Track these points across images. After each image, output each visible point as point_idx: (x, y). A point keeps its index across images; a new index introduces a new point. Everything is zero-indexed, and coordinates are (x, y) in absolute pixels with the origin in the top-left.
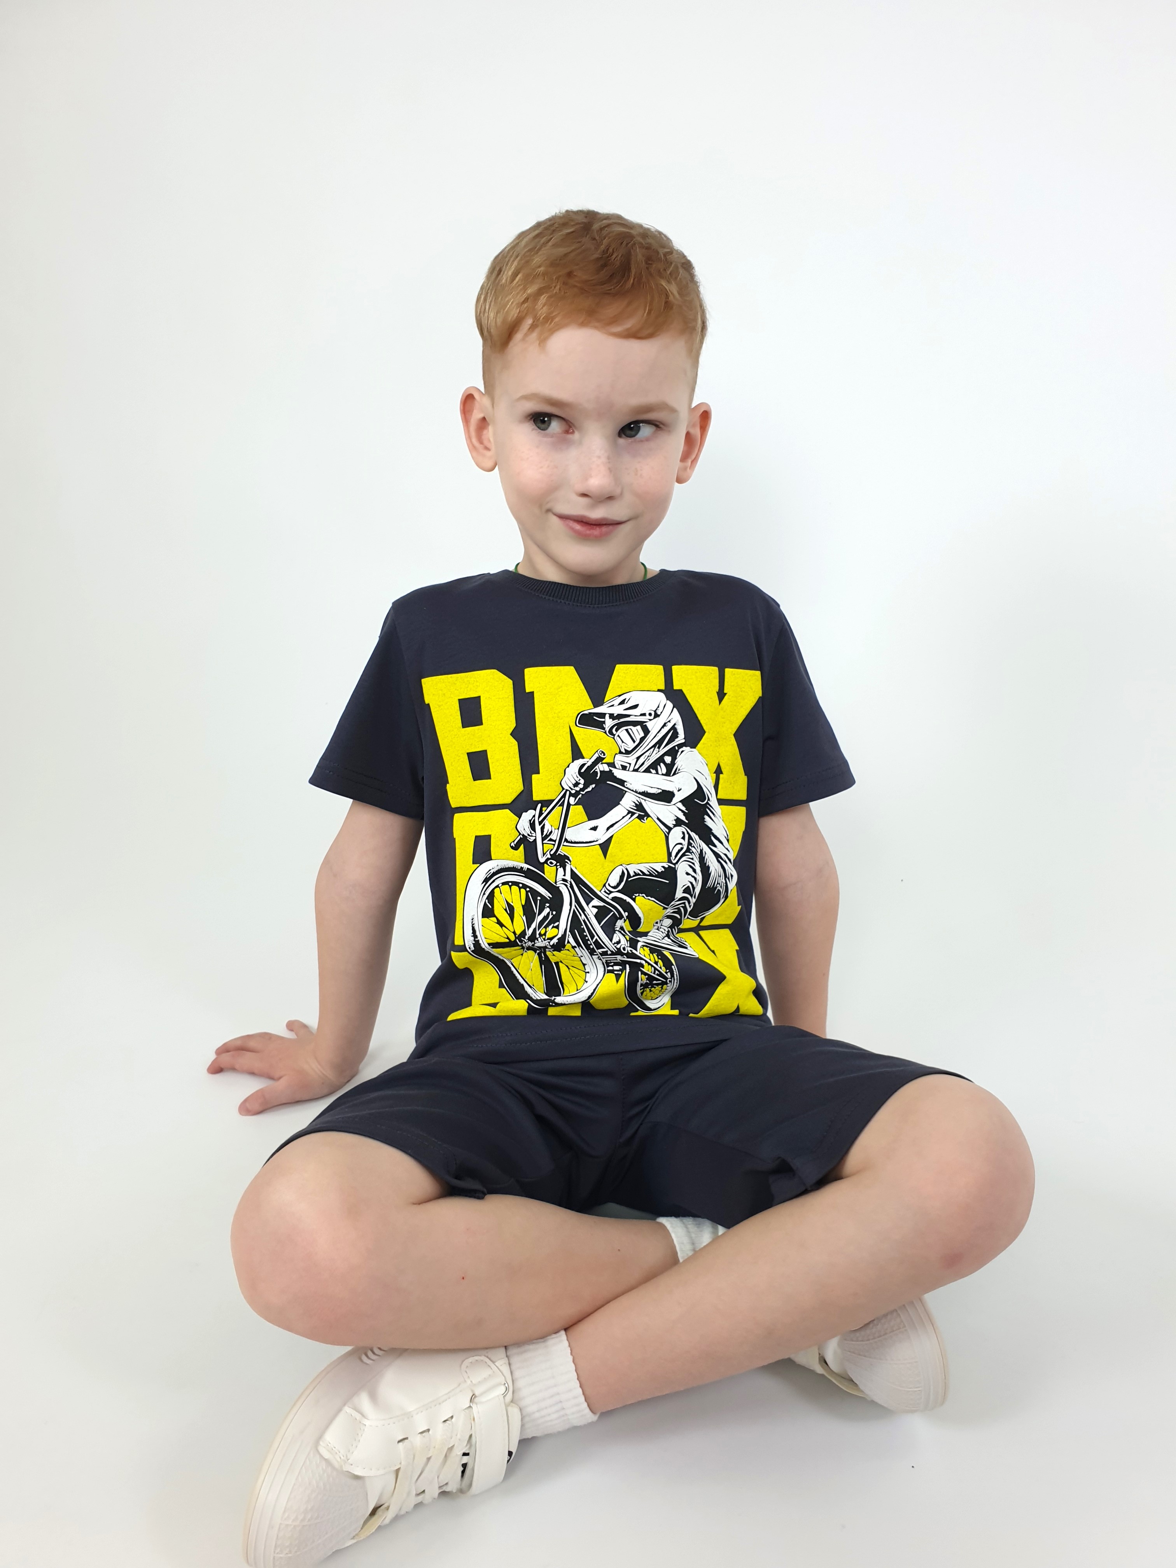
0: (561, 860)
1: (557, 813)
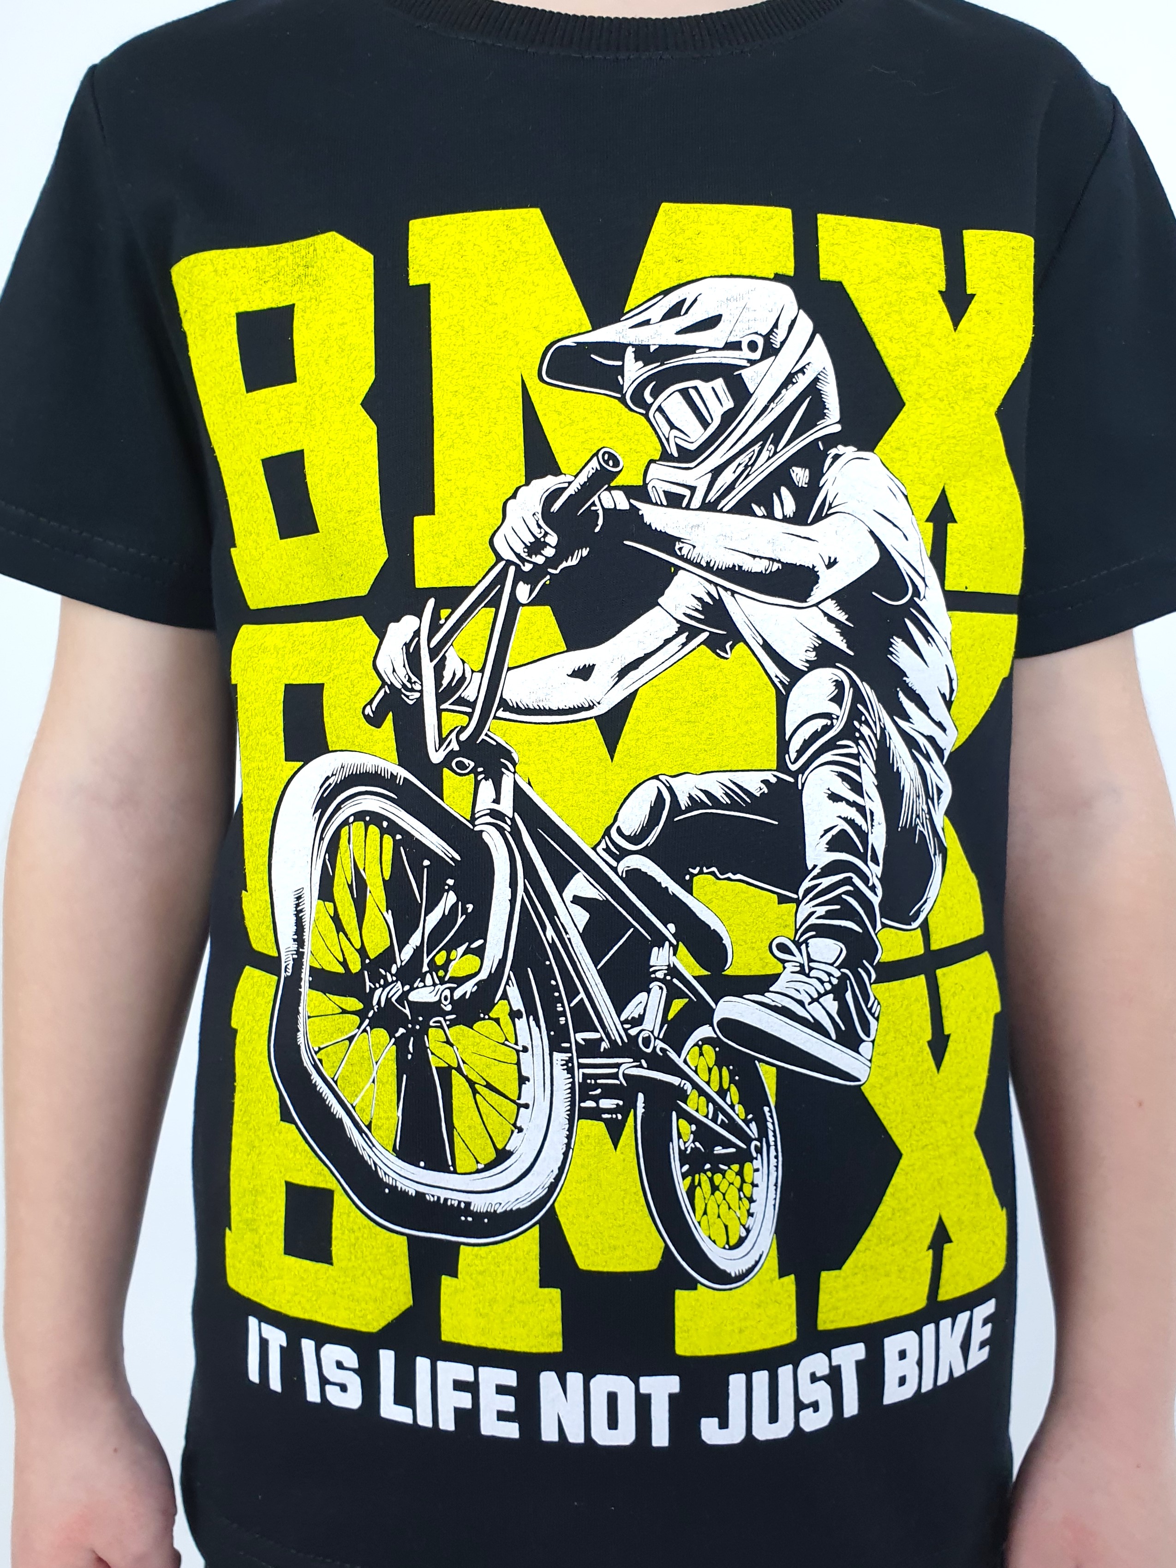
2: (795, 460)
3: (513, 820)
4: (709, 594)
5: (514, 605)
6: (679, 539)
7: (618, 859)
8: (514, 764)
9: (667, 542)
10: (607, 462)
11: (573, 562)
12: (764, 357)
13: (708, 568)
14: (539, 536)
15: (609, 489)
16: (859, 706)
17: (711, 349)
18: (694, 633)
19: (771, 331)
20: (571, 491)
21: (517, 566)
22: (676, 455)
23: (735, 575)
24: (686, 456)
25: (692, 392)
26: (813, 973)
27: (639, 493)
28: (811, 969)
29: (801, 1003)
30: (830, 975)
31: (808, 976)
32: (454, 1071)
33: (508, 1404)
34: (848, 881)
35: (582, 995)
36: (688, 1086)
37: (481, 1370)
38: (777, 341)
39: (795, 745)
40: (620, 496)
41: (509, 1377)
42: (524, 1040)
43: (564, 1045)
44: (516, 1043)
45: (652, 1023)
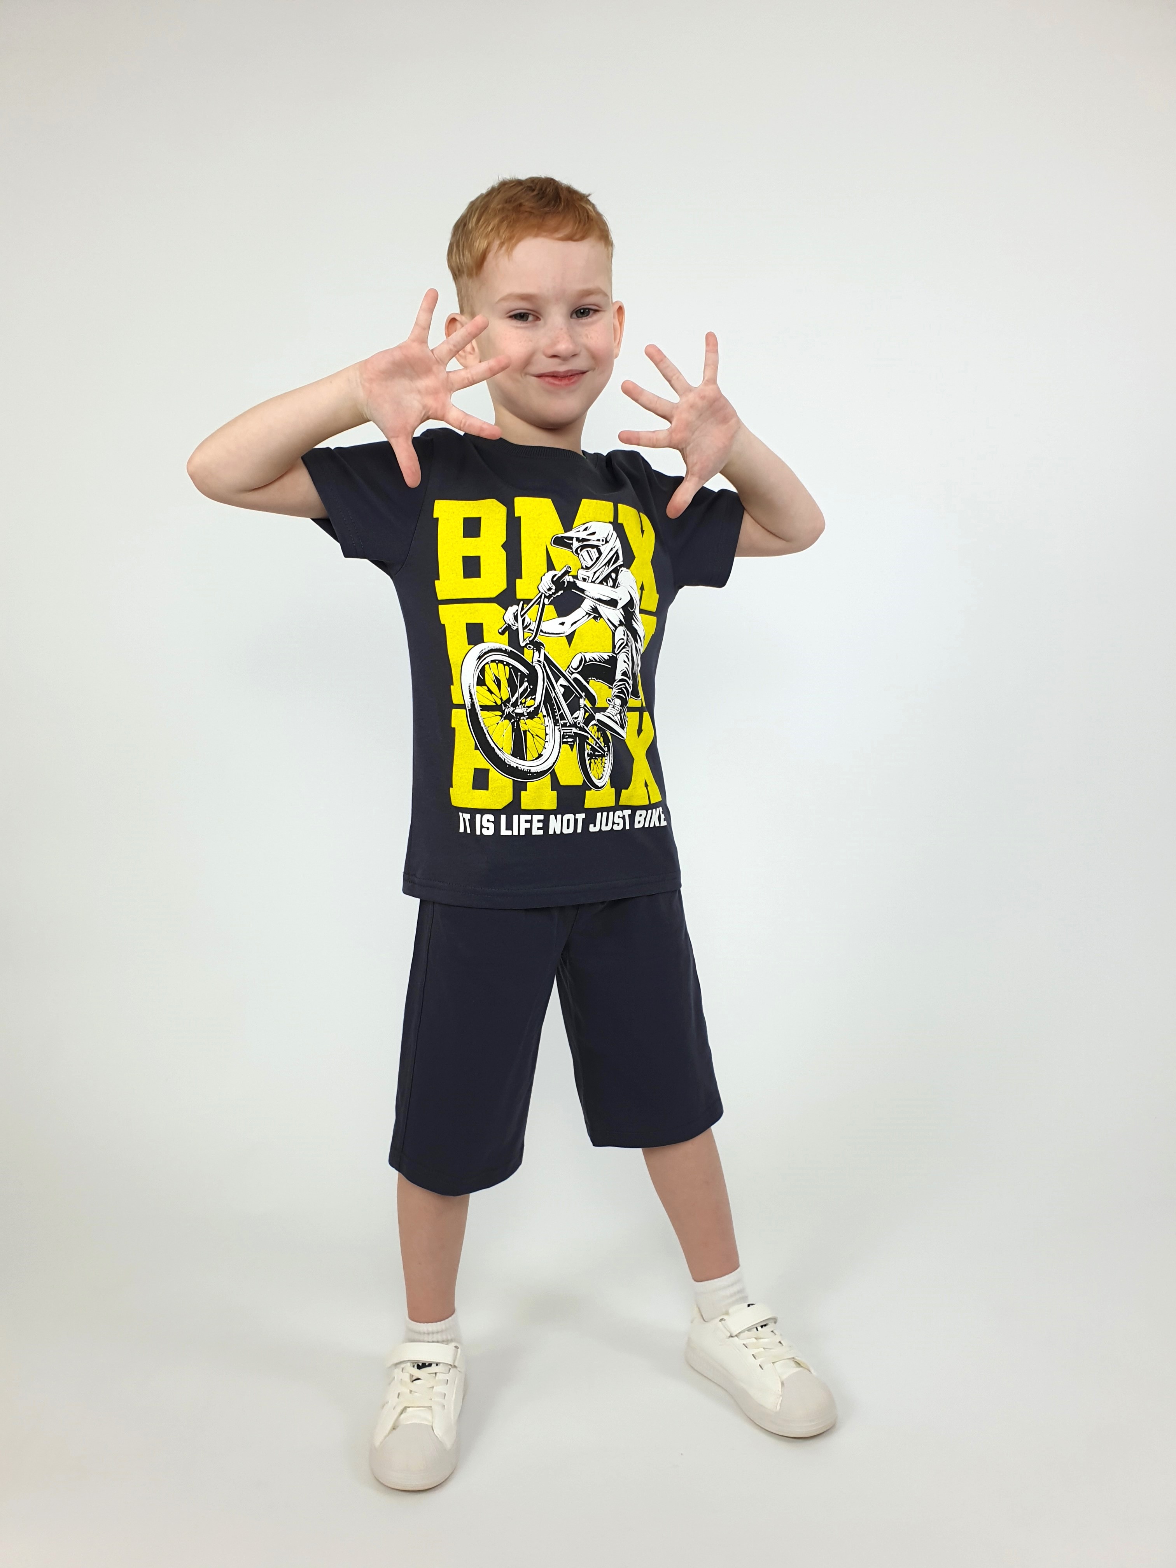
0: (538, 646)
1: (534, 611)
3: (544, 663)
36: (589, 736)
40: (571, 577)
43: (558, 724)
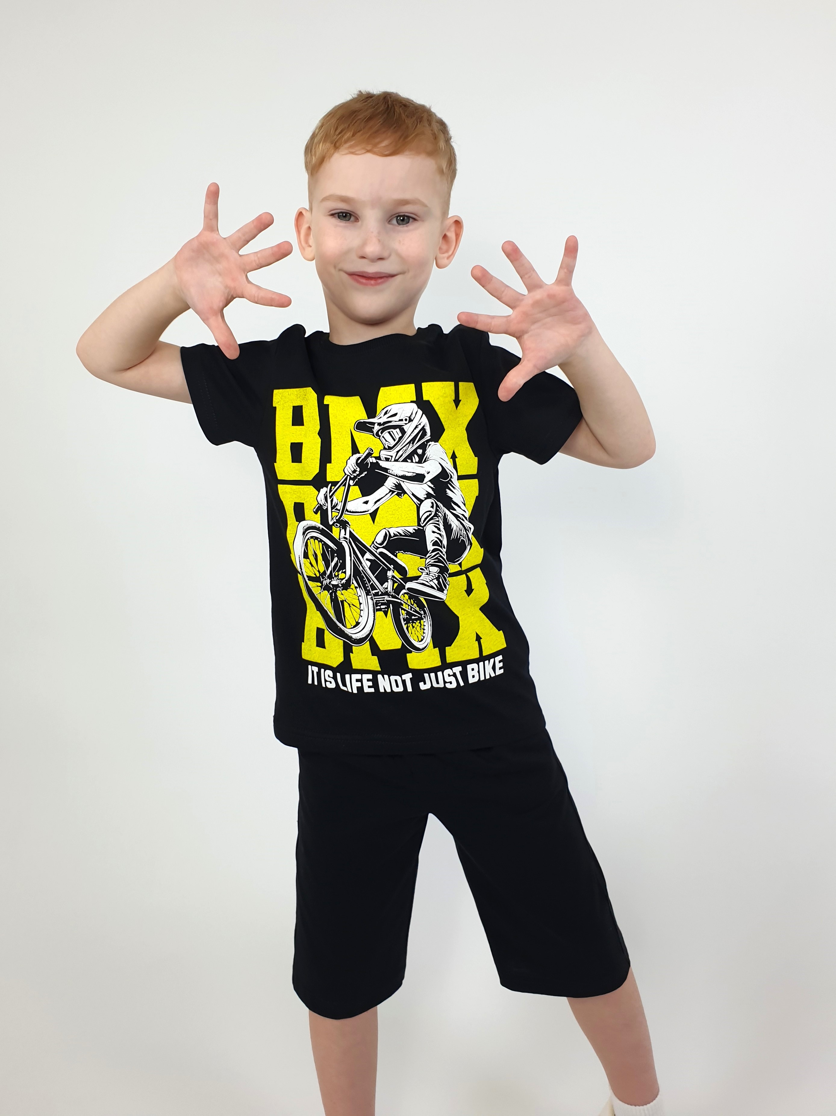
2: (418, 448)
4: (397, 482)
5: (349, 486)
6: (389, 469)
7: (377, 549)
8: (350, 525)
9: (386, 470)
10: (370, 451)
11: (363, 475)
12: (409, 422)
13: (397, 476)
14: (355, 469)
15: (371, 457)
16: (438, 508)
17: (395, 421)
18: (393, 492)
19: (411, 416)
20: (363, 457)
21: (350, 476)
22: (387, 448)
23: (404, 477)
24: (390, 448)
25: (391, 432)
26: (430, 575)
27: (378, 458)
28: (430, 574)
29: (427, 582)
30: (435, 575)
31: (429, 575)
32: (344, 602)
33: (370, 683)
34: (438, 553)
35: (372, 582)
37: (363, 675)
38: (412, 418)
39: (423, 519)
41: (370, 676)
42: (359, 594)
44: (358, 594)
45: (390, 589)
